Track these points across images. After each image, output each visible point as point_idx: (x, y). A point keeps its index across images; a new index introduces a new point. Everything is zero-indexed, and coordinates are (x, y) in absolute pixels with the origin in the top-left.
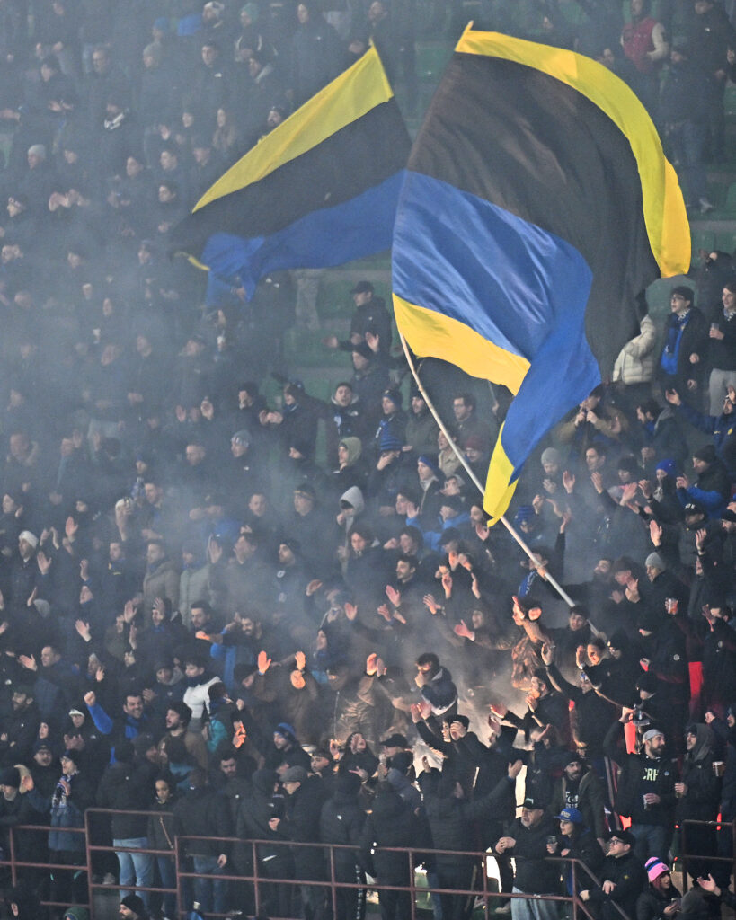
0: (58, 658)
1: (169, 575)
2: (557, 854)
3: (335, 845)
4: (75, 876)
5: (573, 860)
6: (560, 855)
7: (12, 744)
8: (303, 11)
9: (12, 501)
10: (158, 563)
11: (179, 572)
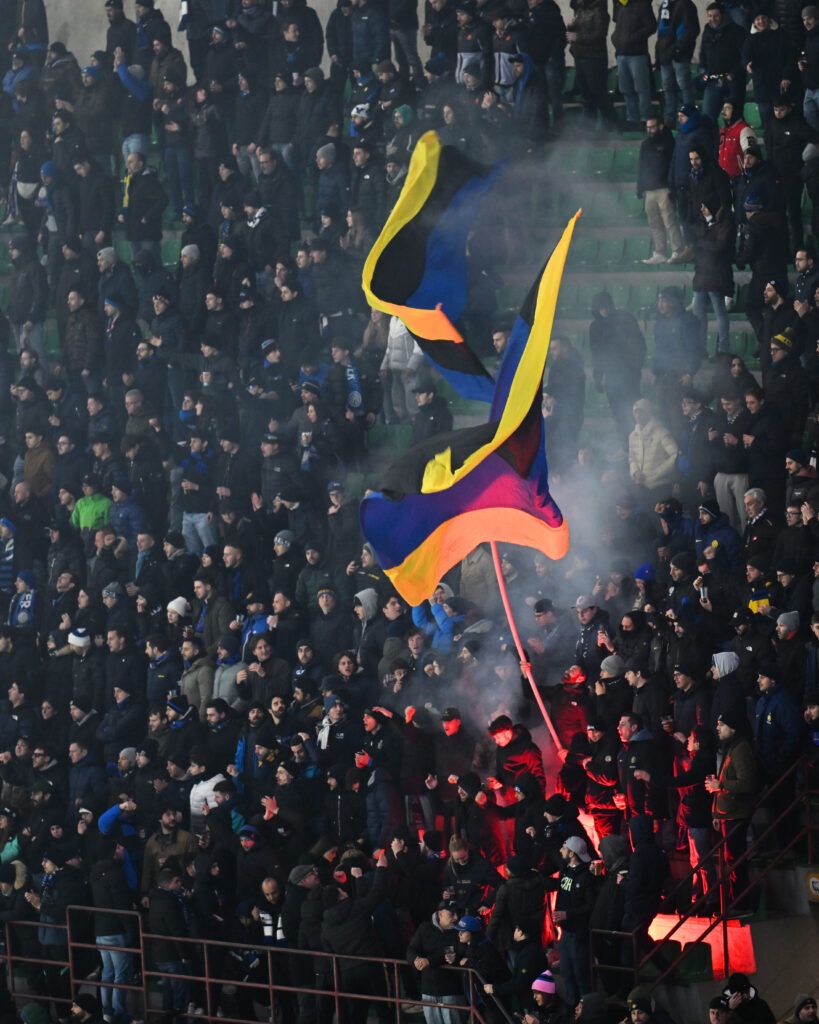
0: (85, 753)
1: (203, 671)
2: (456, 962)
3: (273, 949)
4: (62, 973)
5: (470, 970)
6: (459, 965)
7: (34, 838)
8: (448, 113)
9: (86, 598)
10: (192, 659)
11: (214, 668)
